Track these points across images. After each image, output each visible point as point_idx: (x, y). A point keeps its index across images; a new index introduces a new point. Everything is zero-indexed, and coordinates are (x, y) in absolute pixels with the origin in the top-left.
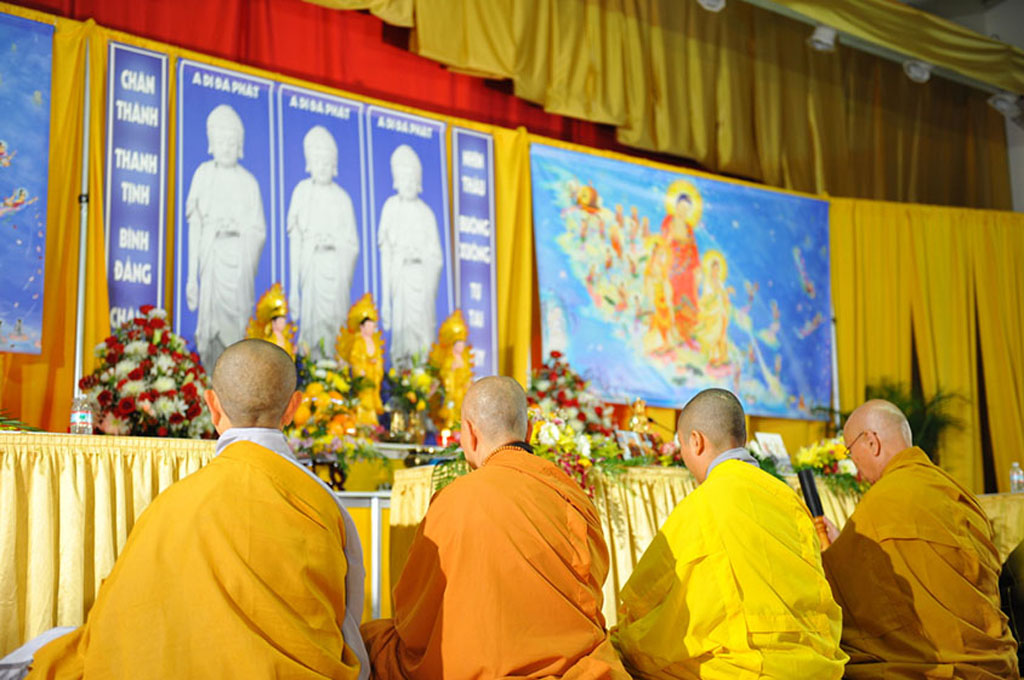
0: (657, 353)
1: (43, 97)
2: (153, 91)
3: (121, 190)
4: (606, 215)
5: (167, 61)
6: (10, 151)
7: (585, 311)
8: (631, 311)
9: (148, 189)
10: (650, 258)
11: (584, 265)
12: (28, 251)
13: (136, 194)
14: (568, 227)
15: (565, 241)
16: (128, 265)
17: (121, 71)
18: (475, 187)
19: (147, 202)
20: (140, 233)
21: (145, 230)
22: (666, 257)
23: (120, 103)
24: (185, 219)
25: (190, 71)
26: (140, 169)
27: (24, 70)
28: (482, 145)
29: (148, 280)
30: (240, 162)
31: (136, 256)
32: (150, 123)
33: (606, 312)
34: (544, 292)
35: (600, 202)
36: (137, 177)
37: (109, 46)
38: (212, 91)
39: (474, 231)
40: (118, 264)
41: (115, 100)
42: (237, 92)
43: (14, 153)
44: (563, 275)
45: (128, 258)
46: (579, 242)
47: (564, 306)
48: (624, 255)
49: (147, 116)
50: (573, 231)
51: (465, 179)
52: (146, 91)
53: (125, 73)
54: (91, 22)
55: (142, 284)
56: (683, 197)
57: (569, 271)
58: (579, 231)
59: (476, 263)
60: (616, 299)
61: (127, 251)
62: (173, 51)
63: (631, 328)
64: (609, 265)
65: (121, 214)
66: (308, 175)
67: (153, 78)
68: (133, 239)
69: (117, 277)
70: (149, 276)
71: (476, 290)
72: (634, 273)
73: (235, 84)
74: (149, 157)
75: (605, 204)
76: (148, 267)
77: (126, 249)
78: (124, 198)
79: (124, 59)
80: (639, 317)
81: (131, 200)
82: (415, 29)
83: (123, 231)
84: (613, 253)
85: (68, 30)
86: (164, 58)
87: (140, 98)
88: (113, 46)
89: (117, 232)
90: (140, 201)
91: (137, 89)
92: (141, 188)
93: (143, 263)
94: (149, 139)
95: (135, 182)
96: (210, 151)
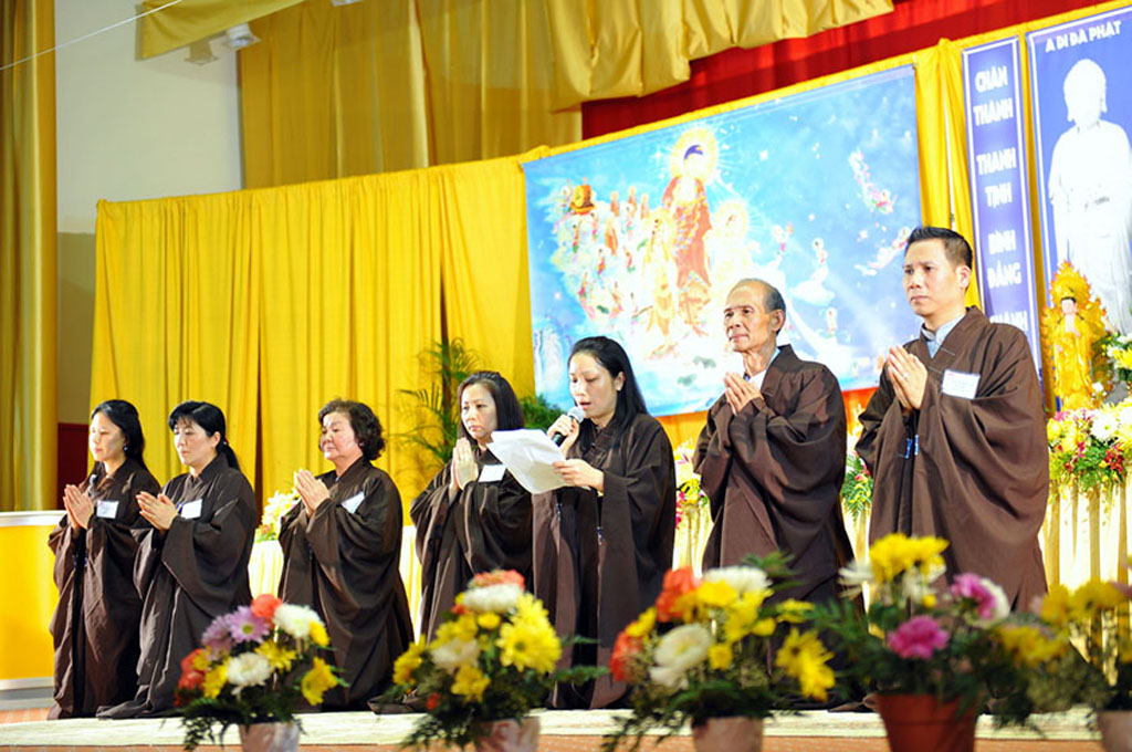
1: (912, 135)
2: (1006, 83)
3: (987, 196)
5: (1018, 43)
6: (891, 199)
9: (1009, 184)
13: (999, 195)
16: (999, 269)
17: (975, 75)
19: (1010, 200)
20: (1007, 233)
21: (1010, 229)
23: (976, 110)
24: (1048, 201)
25: (1040, 41)
26: (1000, 168)
27: (895, 117)
29: (1018, 280)
30: (1104, 116)
31: (1005, 258)
32: (1006, 116)
36: (997, 178)
37: (962, 56)
38: (1067, 51)
40: (990, 271)
41: (972, 106)
42: (1095, 38)
43: (895, 198)
45: (999, 262)
49: (1002, 110)
52: (999, 85)
53: (980, 75)
54: (943, 41)
55: (1014, 284)
62: (1019, 29)
65: (987, 221)
67: (1005, 68)
68: (1002, 241)
69: (992, 285)
70: (1019, 274)
73: (1091, 30)
74: (1007, 151)
76: (1017, 266)
77: (996, 255)
78: (990, 204)
79: (976, 62)
81: (996, 203)
83: (991, 237)
85: (923, 58)
86: (1014, 42)
87: (995, 95)
88: (966, 54)
89: (987, 240)
90: (1004, 201)
91: (991, 87)
92: (1003, 186)
93: (1012, 263)
94: (1006, 133)
95: (997, 183)
96: (1070, 119)
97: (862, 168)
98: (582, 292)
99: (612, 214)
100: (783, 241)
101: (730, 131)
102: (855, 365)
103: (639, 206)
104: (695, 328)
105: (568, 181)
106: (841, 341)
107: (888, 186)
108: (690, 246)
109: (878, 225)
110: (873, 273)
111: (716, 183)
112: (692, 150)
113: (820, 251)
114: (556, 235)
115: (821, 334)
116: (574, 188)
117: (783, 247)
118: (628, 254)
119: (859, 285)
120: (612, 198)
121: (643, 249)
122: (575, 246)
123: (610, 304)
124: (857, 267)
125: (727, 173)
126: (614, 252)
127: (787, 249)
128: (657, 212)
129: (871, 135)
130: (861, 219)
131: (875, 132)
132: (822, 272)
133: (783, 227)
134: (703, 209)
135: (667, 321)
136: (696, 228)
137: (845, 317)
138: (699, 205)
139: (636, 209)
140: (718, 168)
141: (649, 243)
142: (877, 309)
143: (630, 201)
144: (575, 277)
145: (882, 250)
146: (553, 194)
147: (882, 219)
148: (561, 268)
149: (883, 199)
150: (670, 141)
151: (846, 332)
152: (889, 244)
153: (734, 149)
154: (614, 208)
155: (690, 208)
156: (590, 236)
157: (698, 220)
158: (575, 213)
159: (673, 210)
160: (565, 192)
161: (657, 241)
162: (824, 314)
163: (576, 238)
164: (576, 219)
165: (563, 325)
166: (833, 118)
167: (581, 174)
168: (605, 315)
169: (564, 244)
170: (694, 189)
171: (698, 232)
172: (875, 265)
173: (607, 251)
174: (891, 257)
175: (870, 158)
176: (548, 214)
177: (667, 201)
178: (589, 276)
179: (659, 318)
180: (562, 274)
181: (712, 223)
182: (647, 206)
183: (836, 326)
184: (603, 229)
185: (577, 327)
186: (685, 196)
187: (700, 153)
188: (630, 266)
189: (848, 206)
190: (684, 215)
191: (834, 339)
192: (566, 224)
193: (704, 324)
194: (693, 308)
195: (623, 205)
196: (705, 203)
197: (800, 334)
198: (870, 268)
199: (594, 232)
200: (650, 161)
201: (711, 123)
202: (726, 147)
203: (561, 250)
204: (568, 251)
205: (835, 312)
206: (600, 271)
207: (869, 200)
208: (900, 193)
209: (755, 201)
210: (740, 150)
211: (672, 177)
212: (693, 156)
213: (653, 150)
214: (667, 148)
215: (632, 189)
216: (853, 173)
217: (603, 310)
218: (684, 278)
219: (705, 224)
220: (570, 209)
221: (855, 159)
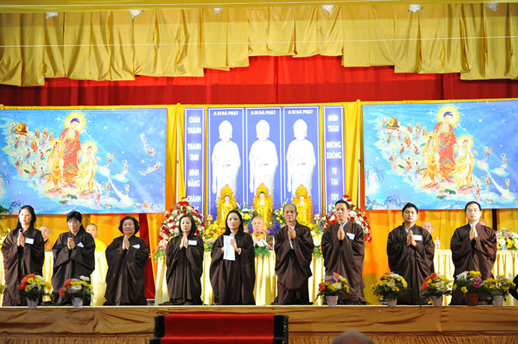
0: (428, 186)
1: (165, 132)
2: (199, 122)
3: (189, 157)
4: (403, 129)
5: (204, 110)
6: (154, 151)
7: (388, 172)
8: (414, 170)
9: (198, 155)
10: (426, 144)
11: (388, 153)
12: (161, 181)
13: (194, 157)
14: (381, 139)
15: (378, 144)
16: (192, 181)
18: (334, 129)
19: (198, 159)
20: (196, 170)
21: (197, 169)
22: (436, 142)
23: (188, 128)
24: (211, 163)
25: (212, 111)
26: (195, 149)
27: (158, 124)
28: (338, 111)
29: (199, 186)
31: (195, 178)
32: (199, 133)
33: (400, 172)
34: (366, 167)
35: (399, 124)
36: (194, 152)
38: (221, 116)
39: (333, 147)
40: (189, 182)
42: (230, 115)
43: (156, 151)
44: (377, 158)
45: (192, 179)
46: (387, 143)
47: (377, 171)
48: (412, 145)
49: (198, 131)
50: (383, 139)
51: (329, 127)
52: (197, 122)
53: (190, 118)
54: (179, 104)
55: (197, 187)
56: (448, 113)
57: (381, 157)
58: (386, 138)
59: (335, 159)
60: (405, 165)
61: (192, 177)
62: (206, 106)
63: (413, 177)
64: (402, 150)
65: (189, 165)
66: (258, 139)
67: (199, 117)
68: (194, 172)
69: (189, 186)
70: (199, 184)
71: (335, 170)
72: (416, 152)
73: (229, 112)
74: (198, 144)
75: (401, 125)
76: (199, 181)
78: (191, 159)
79: (189, 113)
80: (418, 172)
81: (193, 160)
82: (343, 55)
83: (190, 170)
84: (405, 145)
85: (171, 108)
86: (203, 109)
87: (195, 125)
88: (186, 110)
89: (189, 171)
90: (196, 160)
91: (194, 122)
92: (196, 155)
93: (197, 180)
94: (198, 139)
95: (194, 154)
96: (220, 138)
97: (144, 139)
98: (17, 164)
99: (36, 137)
100: (111, 158)
101: (91, 116)
102: (135, 205)
103: (49, 136)
104: (69, 184)
105: (15, 120)
106: (130, 196)
107: (153, 147)
108: (71, 154)
109: (148, 159)
110: (145, 175)
111: (85, 134)
112: (75, 120)
113: (125, 164)
114: (7, 140)
115: (122, 193)
116: (17, 124)
117: (111, 161)
118: (42, 153)
119: (139, 178)
120: (36, 131)
121: (49, 152)
122: (16, 146)
123: (31, 170)
124: (139, 172)
125: (89, 131)
126: (35, 151)
127: (112, 162)
128: (57, 140)
129: (148, 129)
130: (142, 156)
131: (151, 128)
132: (125, 172)
133: (112, 154)
134: (78, 142)
135: (57, 180)
136: (74, 148)
137: (132, 188)
138: (76, 140)
139: (47, 137)
140: (86, 129)
141: (52, 150)
142: (145, 187)
143: (45, 133)
144: (15, 158)
145: (149, 168)
146: (7, 124)
147: (150, 158)
148: (8, 154)
149: (151, 151)
150: (64, 114)
151: (132, 193)
152: (152, 166)
153: (94, 123)
154: (37, 135)
155: (72, 141)
156: (24, 143)
157: (74, 146)
158: (17, 133)
159: (64, 140)
160: (13, 124)
161: (56, 150)
162: (124, 186)
163: (17, 143)
164: (18, 136)
165: (6, 175)
166: (135, 120)
167: (21, 119)
168: (27, 174)
169: (10, 144)
170: (74, 134)
171: (75, 150)
172: (146, 172)
173: (31, 150)
174: (152, 170)
175: (147, 136)
176: (4, 131)
177: (62, 136)
178: (22, 158)
179: (53, 178)
180: (8, 155)
181: (81, 147)
182: (52, 136)
183: (128, 191)
184: (30, 142)
185: (13, 176)
186: (71, 135)
187: (78, 122)
188: (42, 157)
189: (138, 151)
190: (69, 142)
191: (127, 195)
192: (12, 137)
193: (74, 183)
194: (69, 177)
195: (41, 135)
196: (79, 140)
197: (114, 191)
198: (144, 173)
199: (26, 142)
200: (55, 120)
201: (84, 112)
202: (89, 121)
203: (9, 146)
204: (12, 147)
205: (128, 186)
206: (27, 157)
207: (146, 150)
208: (158, 150)
209: (101, 143)
210: (95, 124)
211: (65, 128)
212: (74, 122)
213: (57, 117)
214: (63, 117)
215: (46, 129)
216: (141, 140)
217: (27, 172)
218: (66, 166)
219: (78, 148)
220: (15, 131)
221: (142, 135)
